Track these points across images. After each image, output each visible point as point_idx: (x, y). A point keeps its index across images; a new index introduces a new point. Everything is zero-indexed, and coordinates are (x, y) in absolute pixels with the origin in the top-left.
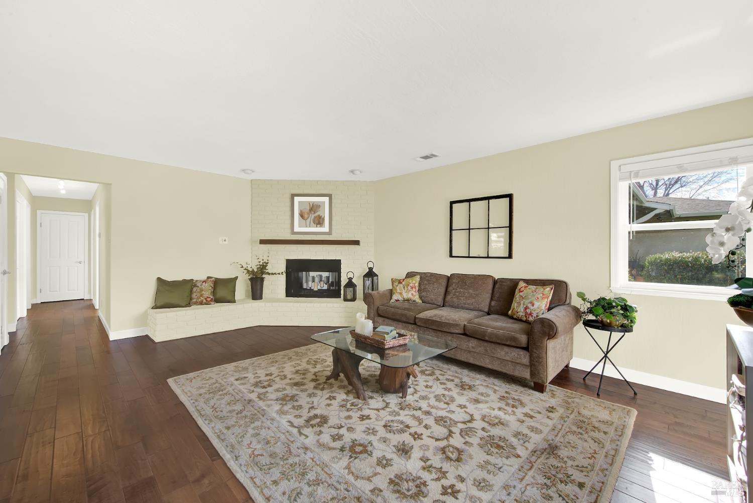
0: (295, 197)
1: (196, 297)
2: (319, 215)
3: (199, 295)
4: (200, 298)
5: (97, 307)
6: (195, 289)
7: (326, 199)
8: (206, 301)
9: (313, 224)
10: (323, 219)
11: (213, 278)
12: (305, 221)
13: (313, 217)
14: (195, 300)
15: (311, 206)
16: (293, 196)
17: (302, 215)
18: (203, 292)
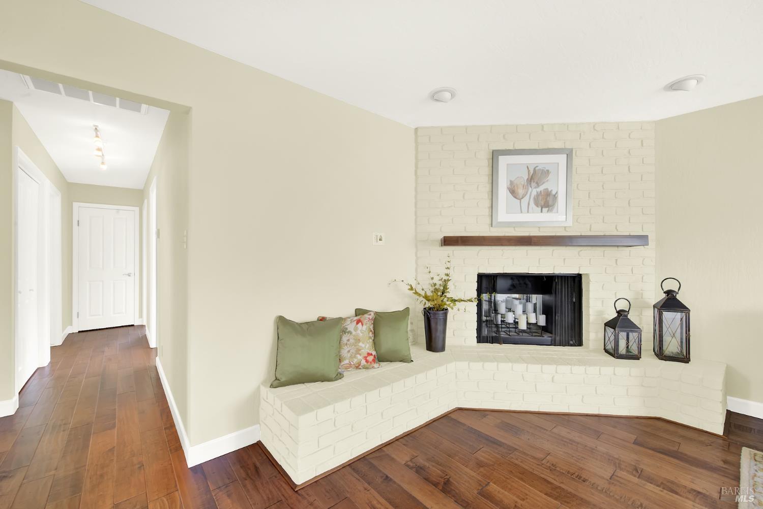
0: (500, 157)
1: (349, 355)
2: (547, 189)
3: (353, 351)
4: (355, 357)
5: (153, 344)
6: (345, 338)
7: (562, 159)
8: (367, 361)
9: (534, 206)
10: (555, 197)
11: (372, 314)
12: (519, 201)
13: (534, 192)
14: (347, 362)
15: (532, 172)
16: (495, 155)
17: (513, 192)
18: (361, 344)
